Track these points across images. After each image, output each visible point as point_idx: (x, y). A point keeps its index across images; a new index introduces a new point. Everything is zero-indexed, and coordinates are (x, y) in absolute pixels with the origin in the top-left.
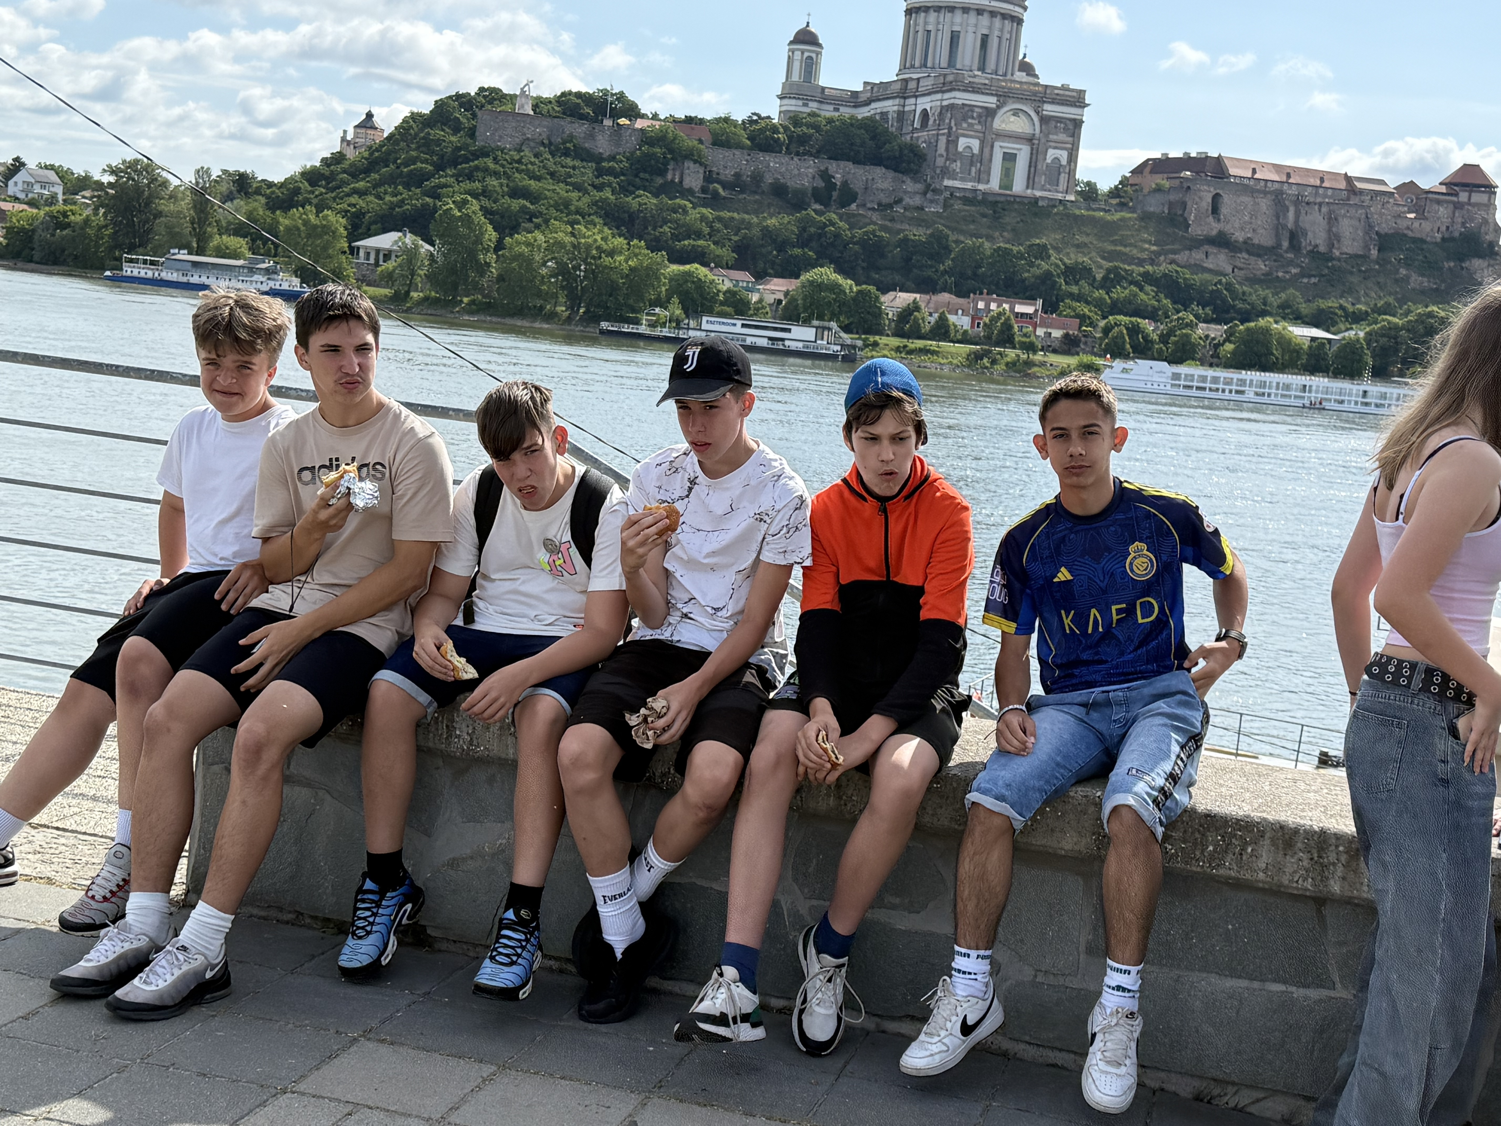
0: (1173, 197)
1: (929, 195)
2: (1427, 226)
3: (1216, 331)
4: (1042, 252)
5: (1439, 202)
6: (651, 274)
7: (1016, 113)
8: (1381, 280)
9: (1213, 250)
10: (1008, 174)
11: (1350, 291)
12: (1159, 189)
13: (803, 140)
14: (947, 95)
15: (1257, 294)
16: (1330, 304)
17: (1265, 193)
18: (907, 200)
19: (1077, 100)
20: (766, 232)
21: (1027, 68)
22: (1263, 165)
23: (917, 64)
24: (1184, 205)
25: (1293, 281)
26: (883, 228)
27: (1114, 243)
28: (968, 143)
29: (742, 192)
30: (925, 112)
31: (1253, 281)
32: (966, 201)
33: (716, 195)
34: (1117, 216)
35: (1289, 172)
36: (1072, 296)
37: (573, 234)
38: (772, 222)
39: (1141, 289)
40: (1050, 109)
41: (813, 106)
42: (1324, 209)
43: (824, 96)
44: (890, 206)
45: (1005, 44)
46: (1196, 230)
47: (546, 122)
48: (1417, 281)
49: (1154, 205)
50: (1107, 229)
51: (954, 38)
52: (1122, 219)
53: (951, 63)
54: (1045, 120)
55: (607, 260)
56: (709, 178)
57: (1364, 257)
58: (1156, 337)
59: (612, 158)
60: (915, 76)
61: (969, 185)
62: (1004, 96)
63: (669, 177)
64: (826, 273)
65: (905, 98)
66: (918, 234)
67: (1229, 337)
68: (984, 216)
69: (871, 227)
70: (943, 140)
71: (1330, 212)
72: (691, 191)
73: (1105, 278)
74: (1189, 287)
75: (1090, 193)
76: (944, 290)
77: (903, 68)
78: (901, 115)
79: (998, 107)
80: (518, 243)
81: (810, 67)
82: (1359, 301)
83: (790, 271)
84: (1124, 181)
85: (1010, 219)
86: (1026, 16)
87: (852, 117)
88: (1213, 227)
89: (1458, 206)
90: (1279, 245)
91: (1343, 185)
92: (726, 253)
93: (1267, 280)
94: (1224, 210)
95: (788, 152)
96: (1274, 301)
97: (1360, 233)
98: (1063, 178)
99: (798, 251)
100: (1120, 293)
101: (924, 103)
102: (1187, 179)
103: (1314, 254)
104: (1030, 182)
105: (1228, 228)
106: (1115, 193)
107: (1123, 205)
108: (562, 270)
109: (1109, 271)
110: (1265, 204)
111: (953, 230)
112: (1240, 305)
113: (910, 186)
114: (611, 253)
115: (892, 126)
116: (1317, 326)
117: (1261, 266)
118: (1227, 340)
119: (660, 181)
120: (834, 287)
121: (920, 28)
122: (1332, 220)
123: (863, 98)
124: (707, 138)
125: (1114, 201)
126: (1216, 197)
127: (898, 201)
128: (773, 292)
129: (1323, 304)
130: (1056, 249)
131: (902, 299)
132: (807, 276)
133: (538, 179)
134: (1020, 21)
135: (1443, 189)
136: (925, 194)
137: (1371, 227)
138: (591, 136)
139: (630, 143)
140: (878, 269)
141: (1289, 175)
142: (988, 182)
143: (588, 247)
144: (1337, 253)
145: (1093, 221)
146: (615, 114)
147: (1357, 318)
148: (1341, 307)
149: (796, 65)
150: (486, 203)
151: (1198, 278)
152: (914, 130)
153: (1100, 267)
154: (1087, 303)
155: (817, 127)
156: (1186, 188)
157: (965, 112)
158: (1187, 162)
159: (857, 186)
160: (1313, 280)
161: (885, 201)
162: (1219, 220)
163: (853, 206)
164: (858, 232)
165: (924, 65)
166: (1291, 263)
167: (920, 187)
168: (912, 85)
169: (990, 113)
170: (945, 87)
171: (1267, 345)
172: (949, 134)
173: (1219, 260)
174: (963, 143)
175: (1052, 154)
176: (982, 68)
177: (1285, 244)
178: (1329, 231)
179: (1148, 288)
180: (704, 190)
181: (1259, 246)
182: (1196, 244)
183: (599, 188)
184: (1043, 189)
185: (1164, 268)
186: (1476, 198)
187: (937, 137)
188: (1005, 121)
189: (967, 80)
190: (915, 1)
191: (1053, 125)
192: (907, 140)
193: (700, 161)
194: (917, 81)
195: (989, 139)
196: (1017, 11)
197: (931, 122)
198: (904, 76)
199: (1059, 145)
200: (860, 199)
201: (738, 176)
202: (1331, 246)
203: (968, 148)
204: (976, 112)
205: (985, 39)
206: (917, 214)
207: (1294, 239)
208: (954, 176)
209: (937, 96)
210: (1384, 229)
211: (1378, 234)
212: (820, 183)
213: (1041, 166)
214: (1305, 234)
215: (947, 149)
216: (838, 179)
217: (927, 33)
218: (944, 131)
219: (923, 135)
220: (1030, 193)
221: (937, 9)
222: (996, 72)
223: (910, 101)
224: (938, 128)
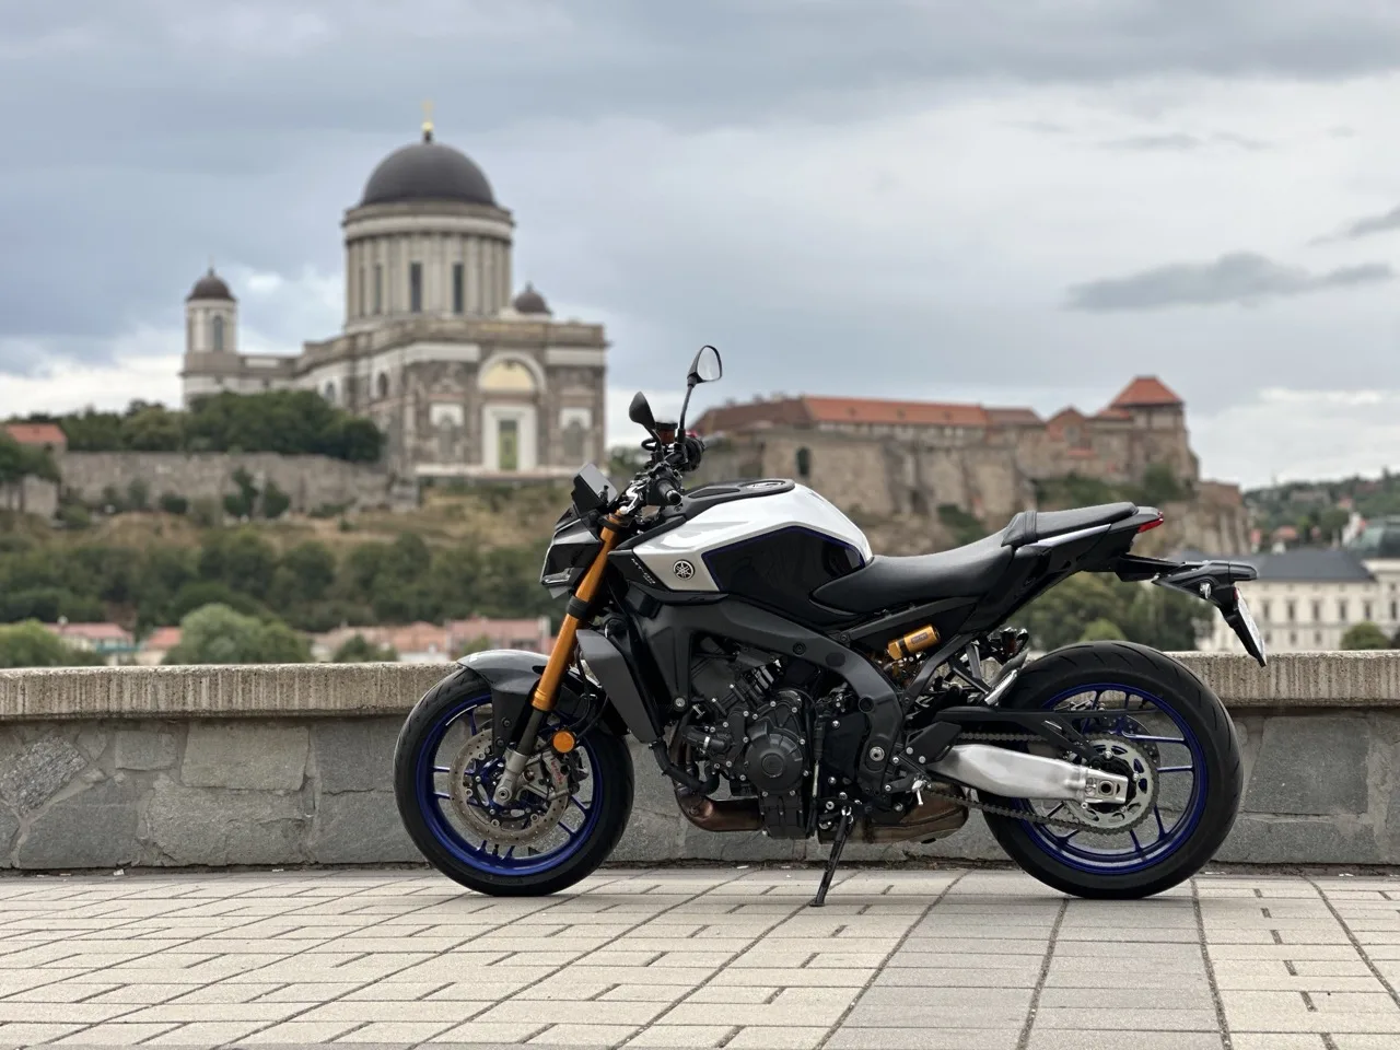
0: (745, 457)
1: (396, 489)
2: (1101, 464)
5: (1110, 431)
7: (508, 364)
10: (508, 450)
12: (724, 448)
13: (206, 431)
14: (407, 351)
17: (871, 440)
18: (363, 499)
22: (864, 403)
23: (368, 310)
24: (759, 468)
26: (329, 540)
28: (446, 412)
29: (117, 511)
30: (383, 380)
32: (451, 491)
33: (73, 521)
38: (162, 549)
40: (556, 356)
41: (231, 383)
42: (958, 455)
43: (242, 367)
44: (339, 510)
45: (490, 276)
51: (416, 273)
53: (415, 306)
54: (551, 371)
56: (67, 499)
60: (367, 327)
61: (453, 470)
62: (488, 345)
64: (218, 614)
65: (354, 358)
66: (381, 543)
68: (477, 507)
69: (311, 542)
70: (410, 412)
71: (963, 458)
72: (37, 519)
77: (351, 319)
78: (351, 385)
79: (483, 360)
81: (220, 329)
85: (512, 509)
87: (284, 393)
89: (1136, 433)
90: (898, 509)
91: (977, 421)
92: (85, 599)
97: (1008, 482)
98: (589, 447)
99: (195, 587)
101: (384, 364)
102: (763, 431)
103: (947, 509)
104: (543, 456)
110: (872, 455)
111: (432, 531)
113: (365, 478)
115: (339, 400)
121: (368, 265)
122: (967, 470)
123: (301, 365)
124: (60, 441)
126: (805, 452)
127: (350, 501)
134: (506, 242)
135: (1113, 414)
136: (388, 488)
137: (1022, 475)
140: (314, 599)
142: (479, 461)
149: (202, 328)
152: (373, 402)
156: (762, 443)
157: (431, 372)
159: (286, 486)
161: (333, 502)
163: (284, 515)
164: (293, 549)
165: (377, 311)
167: (381, 479)
168: (362, 342)
169: (470, 369)
170: (406, 339)
172: (417, 402)
174: (437, 413)
175: (567, 416)
176: (457, 309)
177: (906, 508)
178: (965, 482)
180: (58, 516)
184: (562, 463)
187: (402, 407)
188: (495, 376)
189: (434, 327)
190: (356, 229)
191: (562, 375)
192: (363, 414)
193: (53, 477)
194: (369, 334)
195: (474, 402)
196: (499, 228)
197: (393, 388)
198: (353, 330)
199: (576, 403)
200: (295, 504)
201: (110, 492)
202: (971, 503)
203: (447, 419)
204: (452, 369)
205: (459, 272)
206: (378, 517)
207: (918, 499)
208: (428, 458)
209: (396, 353)
210: (1042, 472)
211: (1034, 481)
212: (233, 489)
213: (554, 433)
214: (931, 492)
215: (417, 423)
216: (259, 481)
217: (378, 269)
218: (410, 399)
219: (384, 407)
220: (543, 472)
221: (389, 236)
222: (480, 312)
223: (363, 364)
224: (402, 395)
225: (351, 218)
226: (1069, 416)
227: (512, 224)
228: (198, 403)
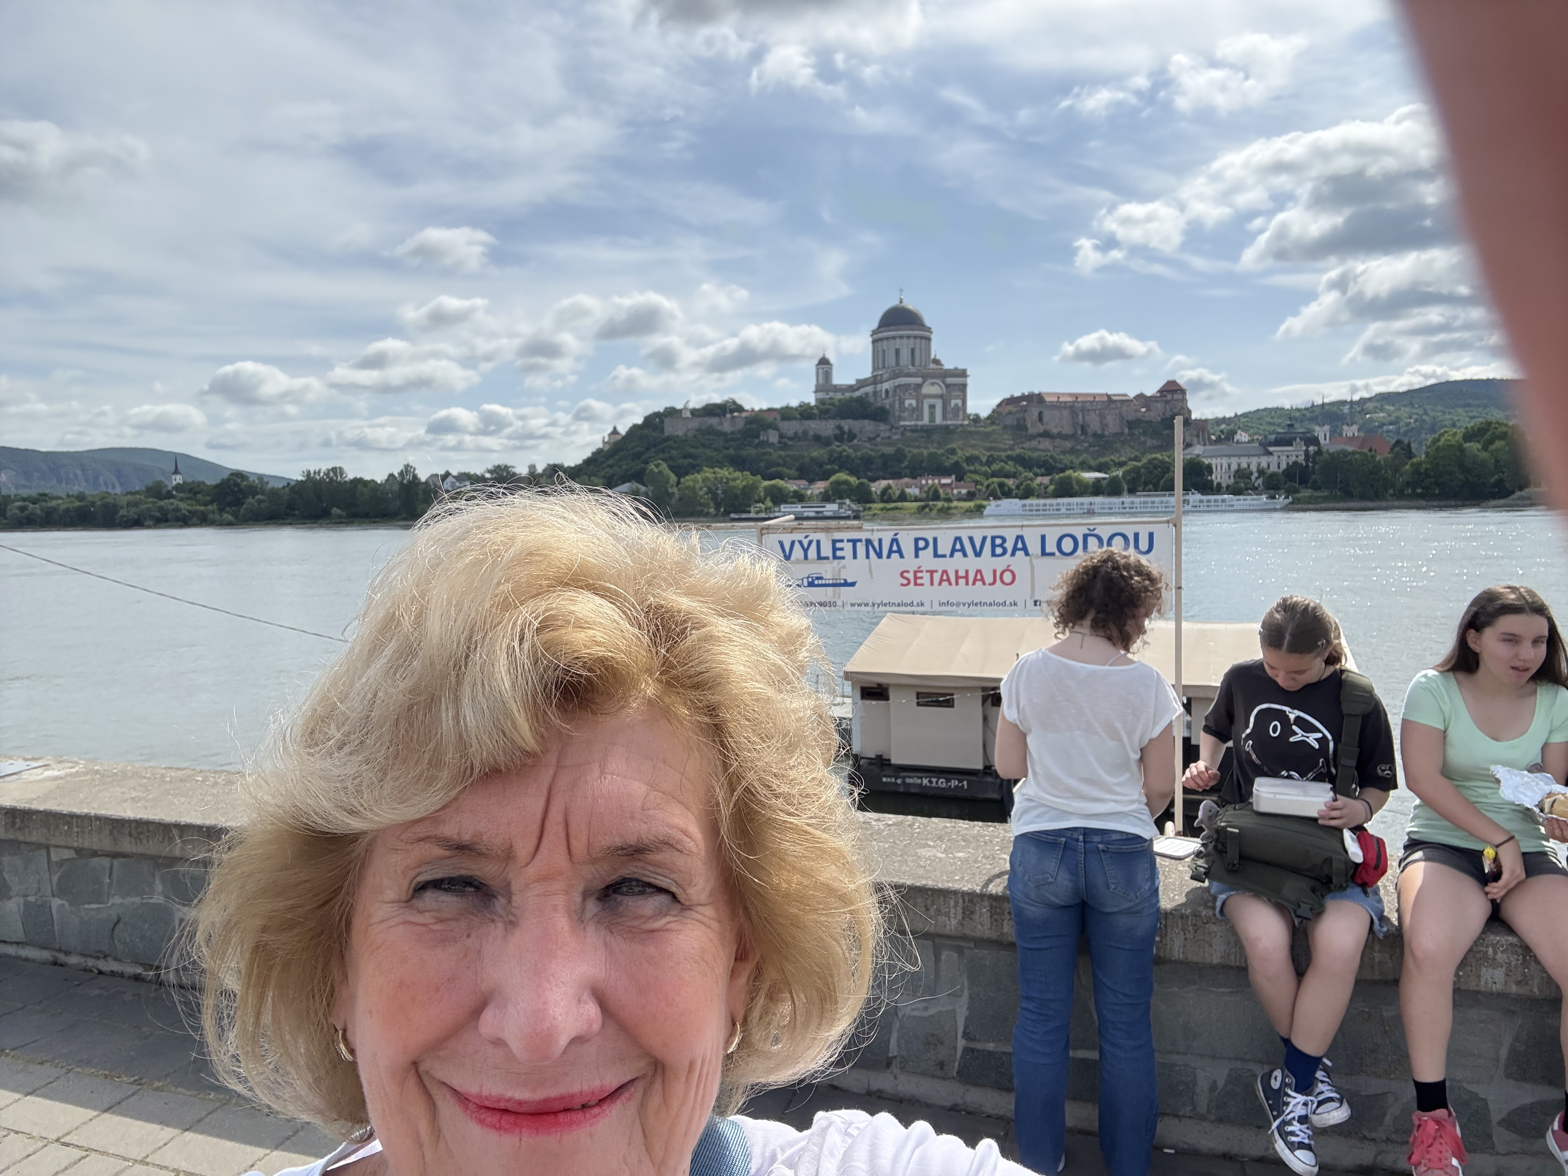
0: (1019, 415)
1: (894, 431)
2: (1152, 414)
3: (1046, 480)
4: (953, 451)
5: (1157, 401)
6: (754, 487)
7: (933, 384)
8: (1131, 444)
9: (1041, 439)
10: (932, 415)
11: (1117, 451)
12: (1010, 413)
13: (826, 412)
14: (896, 380)
15: (1067, 459)
16: (1106, 459)
17: (1065, 408)
18: (882, 435)
19: (963, 374)
20: (813, 460)
21: (937, 362)
22: (1063, 394)
23: (880, 366)
24: (1024, 419)
25: (1086, 450)
26: (872, 450)
27: (991, 442)
28: (910, 402)
29: (799, 441)
30: (887, 391)
31: (1064, 452)
32: (913, 431)
33: (785, 444)
34: (990, 429)
35: (1076, 396)
36: (971, 472)
37: (714, 473)
38: (815, 454)
39: (1006, 463)
40: (949, 380)
41: (831, 394)
42: (1097, 412)
43: (837, 389)
44: (874, 439)
45: (923, 352)
46: (1032, 431)
47: (698, 419)
48: (1150, 442)
49: (1010, 421)
50: (986, 436)
51: (897, 351)
52: (993, 430)
53: (897, 364)
54: (948, 386)
55: (732, 483)
56: (781, 436)
57: (1122, 434)
58: (1014, 487)
59: (732, 433)
60: (880, 373)
61: (913, 423)
62: (925, 377)
63: (761, 438)
64: (842, 476)
65: (876, 384)
66: (889, 450)
67: (1051, 480)
68: (922, 437)
69: (865, 451)
70: (897, 403)
71: (1100, 414)
72: (773, 444)
73: (988, 461)
74: (1031, 459)
75: (977, 419)
76: (905, 476)
77: (875, 369)
78: (875, 393)
79: (923, 383)
80: (688, 481)
81: (828, 375)
82: (1121, 456)
83: (825, 477)
84: (994, 411)
85: (935, 437)
86: (933, 337)
87: (851, 398)
88: (1041, 428)
89: (1167, 402)
90: (1076, 433)
91: (1106, 399)
92: (792, 472)
93: (1072, 451)
94: (1045, 419)
95: (820, 418)
96: (1077, 461)
97: (1118, 422)
98: (961, 413)
99: (829, 467)
100: (995, 467)
101: (886, 386)
102: (1024, 406)
103: (1095, 435)
104: (944, 417)
105: (1048, 428)
106: (989, 418)
107: (993, 423)
108: (710, 491)
109: (989, 457)
110: (1066, 413)
111: (907, 446)
112: (1058, 465)
113: (883, 427)
114: (734, 480)
115: (871, 399)
116: (1099, 471)
117: (1068, 445)
118: (1051, 484)
119: (757, 441)
120: (846, 482)
121: (880, 349)
122: (1102, 417)
123: (856, 387)
124: (778, 417)
125: (989, 422)
126: (1040, 413)
127: (878, 436)
128: (818, 488)
129: (1102, 460)
130: (962, 449)
131: (883, 483)
132: (833, 478)
133: (697, 448)
134: (929, 339)
135: (1159, 395)
136: (891, 430)
137: (1123, 418)
138: (721, 424)
139: (740, 425)
140: (871, 470)
141: (1077, 398)
142: (922, 420)
143: (722, 478)
144: (1106, 433)
145: (978, 433)
146: (732, 411)
147: (1121, 465)
148: (1112, 460)
149: (821, 376)
150: (671, 463)
151: (1035, 455)
152: (883, 399)
153: (984, 455)
154: (979, 474)
155: (833, 404)
156: (1024, 410)
157: (907, 387)
158: (1023, 397)
159: (856, 430)
160: (1097, 448)
161: (872, 436)
162: (1043, 424)
163: (855, 441)
164: (859, 454)
165: (884, 367)
166: (1084, 441)
167: (888, 427)
168: (879, 378)
169: (919, 386)
170: (895, 376)
171: (1070, 484)
172: (900, 399)
173: (1046, 444)
174: (907, 402)
175: (953, 402)
176: (913, 364)
177: (1079, 432)
178: (1101, 423)
179: (1010, 463)
180: (780, 442)
181: (1066, 435)
182: (1032, 437)
183: (727, 449)
184: (951, 420)
185: (1018, 451)
186: (1176, 397)
187: (894, 401)
188: (927, 389)
189: (906, 371)
190: (875, 336)
191: (952, 388)
192: (879, 404)
193: (776, 428)
194: (881, 375)
195: (920, 399)
196: (927, 334)
197: (890, 394)
198: (875, 374)
199: (956, 398)
200: (858, 437)
201: (796, 433)
202: (1103, 430)
203: (910, 405)
204: (912, 387)
205: (913, 350)
206: (888, 441)
207: (1083, 429)
208: (905, 420)
209: (892, 381)
210: (1130, 418)
211: (1127, 421)
212: (837, 432)
213: (949, 409)
214: (1089, 426)
215: (900, 407)
216: (846, 428)
217: (884, 351)
218: (897, 398)
219: (887, 401)
220: (944, 423)
221: (887, 339)
222: (920, 366)
223: (879, 386)
224: (894, 396)
225: (874, 333)
226: (1140, 396)
227: (931, 333)
228: (821, 402)
